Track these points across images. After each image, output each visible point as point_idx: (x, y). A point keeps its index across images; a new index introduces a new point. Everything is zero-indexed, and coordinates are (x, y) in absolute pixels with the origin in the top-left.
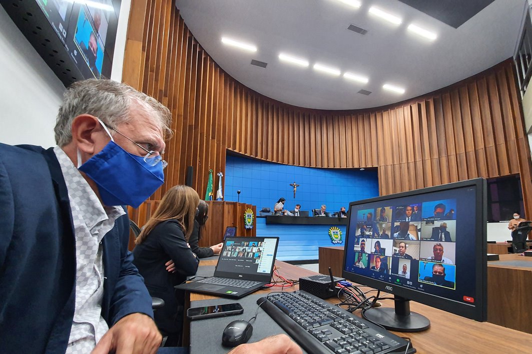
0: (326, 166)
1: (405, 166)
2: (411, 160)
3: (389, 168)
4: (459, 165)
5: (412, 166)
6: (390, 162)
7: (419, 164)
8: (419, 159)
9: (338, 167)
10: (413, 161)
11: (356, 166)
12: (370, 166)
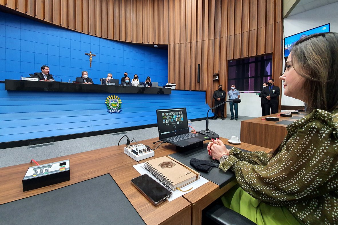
0: (123, 40)
1: (188, 45)
2: (194, 40)
3: (177, 46)
4: (228, 45)
5: (194, 44)
6: (177, 41)
7: (199, 44)
8: (199, 39)
9: (135, 42)
10: (195, 41)
11: (151, 43)
12: (162, 43)
